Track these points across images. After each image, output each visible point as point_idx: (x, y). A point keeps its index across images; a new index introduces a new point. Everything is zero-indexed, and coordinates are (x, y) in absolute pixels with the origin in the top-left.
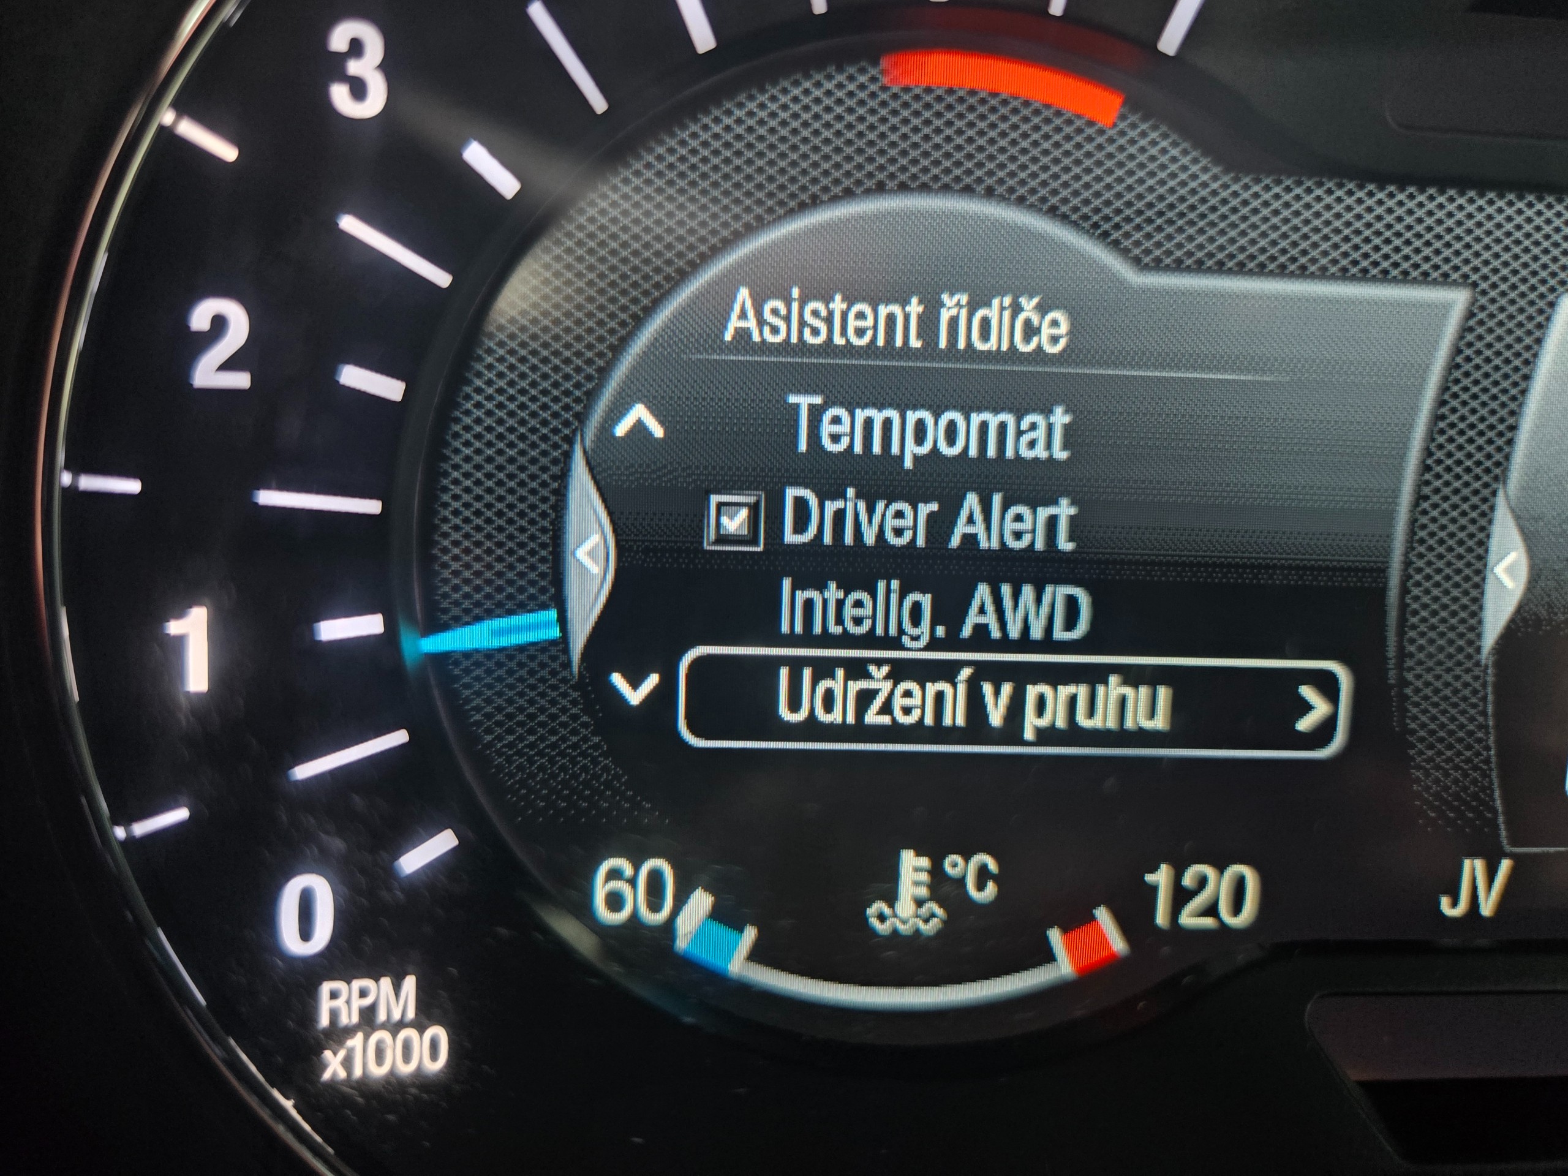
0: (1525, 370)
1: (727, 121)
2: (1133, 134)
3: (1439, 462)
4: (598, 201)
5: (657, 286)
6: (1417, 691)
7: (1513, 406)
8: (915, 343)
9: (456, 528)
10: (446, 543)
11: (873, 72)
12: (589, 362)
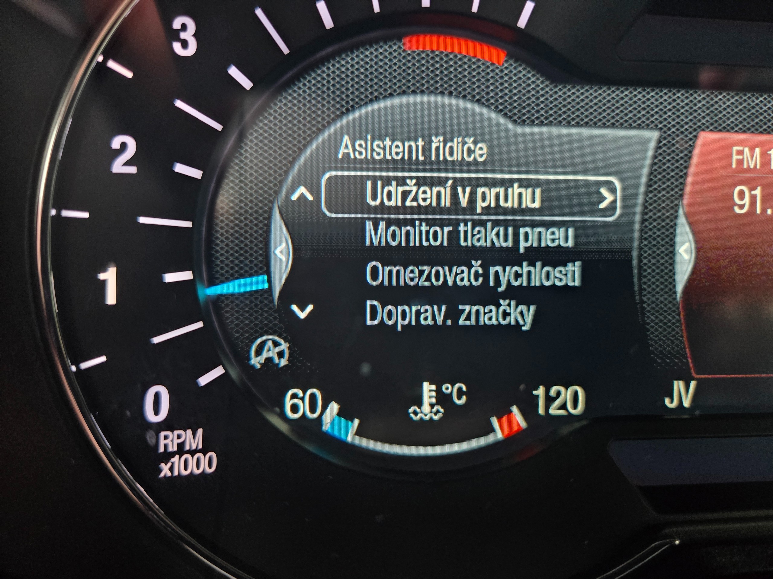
0: (685, 165)
1: (338, 66)
2: (510, 68)
4: (283, 100)
5: (309, 135)
6: (649, 305)
7: (681, 180)
8: (421, 158)
9: (222, 242)
10: (218, 248)
11: (399, 44)
12: (280, 168)
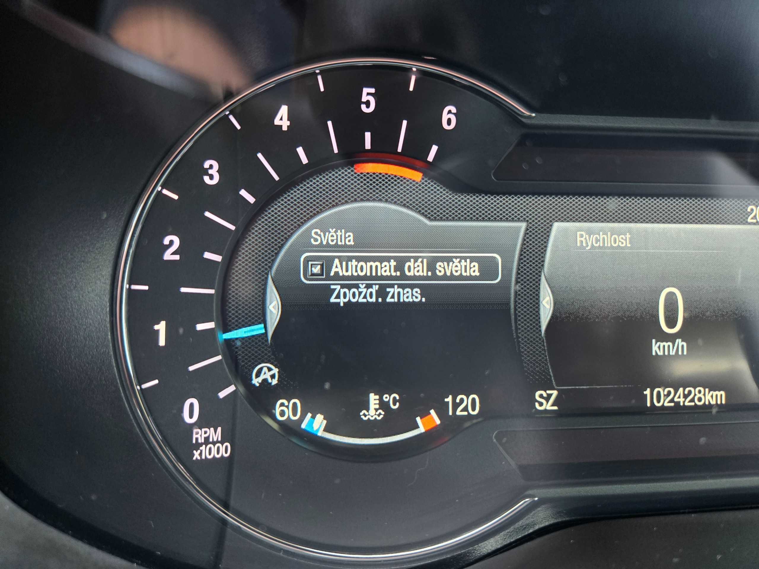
0: (545, 244)
1: (311, 183)
2: (426, 183)
3: (522, 272)
4: (274, 206)
5: (292, 229)
6: (522, 339)
7: (542, 255)
9: (233, 301)
10: (230, 305)
11: (352, 169)
12: (273, 251)
